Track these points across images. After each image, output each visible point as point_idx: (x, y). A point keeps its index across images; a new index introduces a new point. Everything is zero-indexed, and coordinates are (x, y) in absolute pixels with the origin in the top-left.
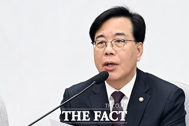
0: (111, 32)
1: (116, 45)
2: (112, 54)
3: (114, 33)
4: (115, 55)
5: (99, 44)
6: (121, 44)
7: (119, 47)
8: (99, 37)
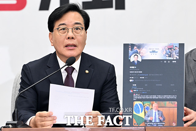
0: (71, 22)
1: (75, 32)
2: (73, 38)
3: (73, 23)
4: (75, 39)
5: (61, 29)
6: (79, 31)
7: (77, 33)
8: (61, 25)
